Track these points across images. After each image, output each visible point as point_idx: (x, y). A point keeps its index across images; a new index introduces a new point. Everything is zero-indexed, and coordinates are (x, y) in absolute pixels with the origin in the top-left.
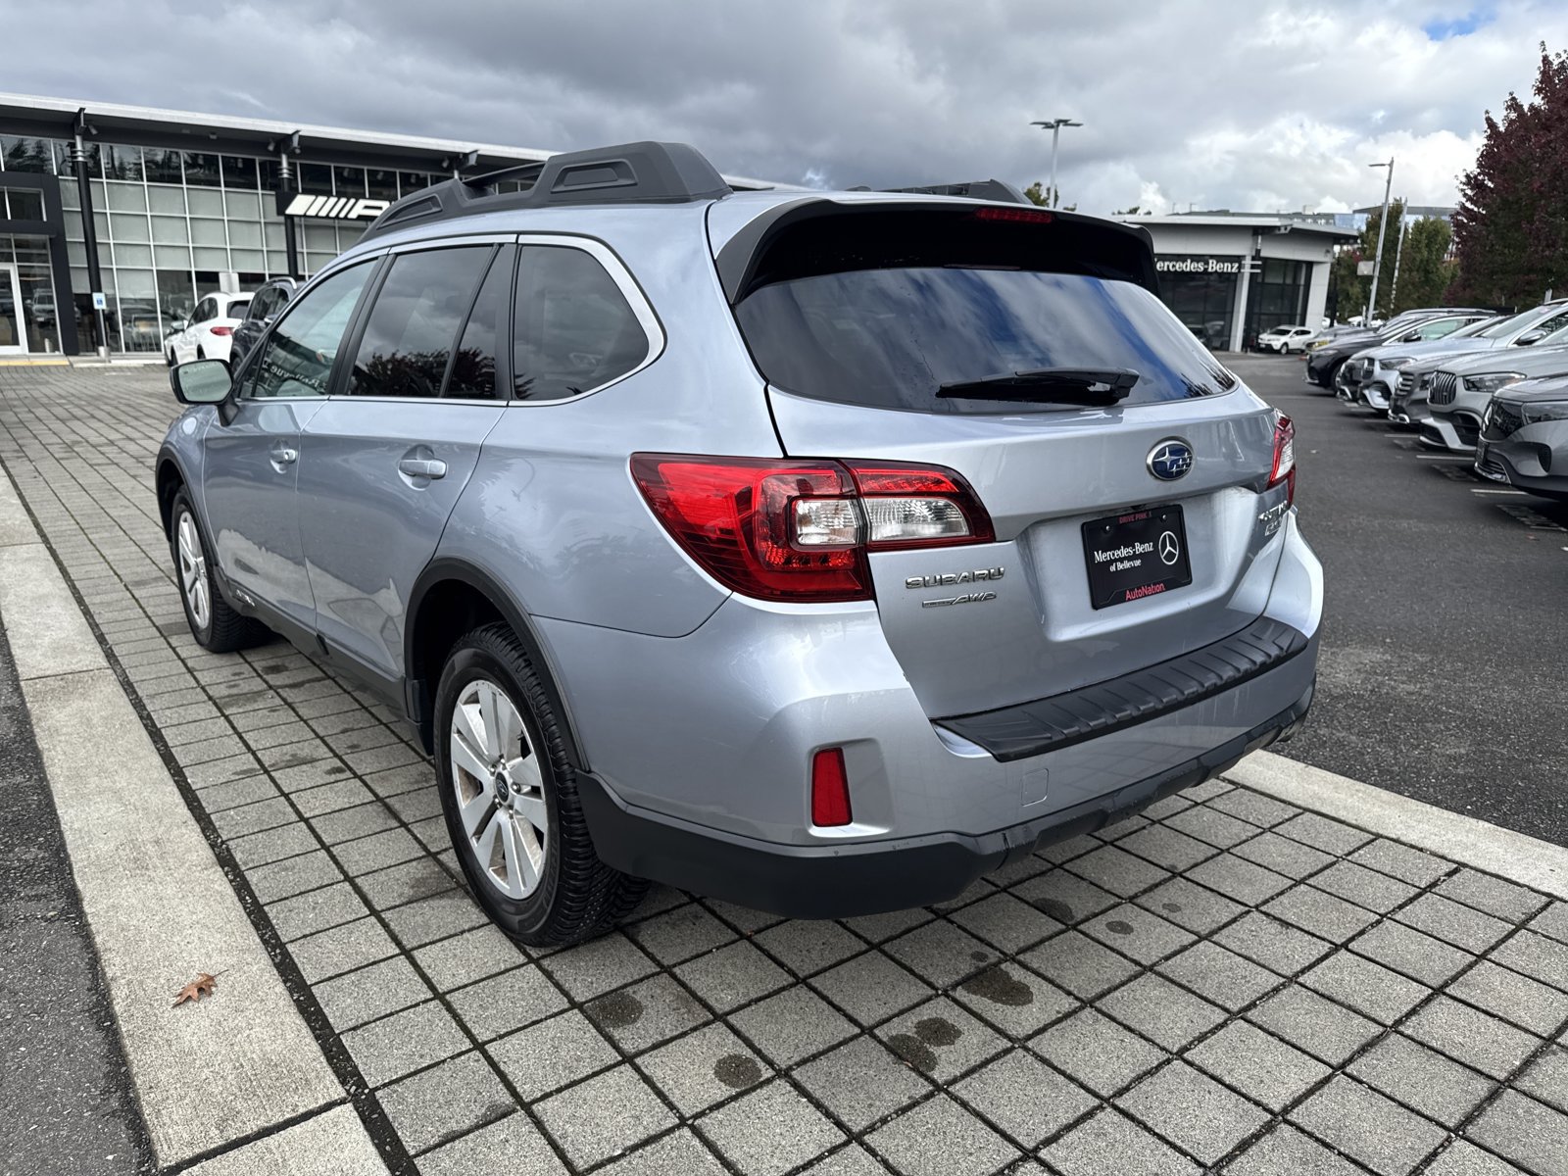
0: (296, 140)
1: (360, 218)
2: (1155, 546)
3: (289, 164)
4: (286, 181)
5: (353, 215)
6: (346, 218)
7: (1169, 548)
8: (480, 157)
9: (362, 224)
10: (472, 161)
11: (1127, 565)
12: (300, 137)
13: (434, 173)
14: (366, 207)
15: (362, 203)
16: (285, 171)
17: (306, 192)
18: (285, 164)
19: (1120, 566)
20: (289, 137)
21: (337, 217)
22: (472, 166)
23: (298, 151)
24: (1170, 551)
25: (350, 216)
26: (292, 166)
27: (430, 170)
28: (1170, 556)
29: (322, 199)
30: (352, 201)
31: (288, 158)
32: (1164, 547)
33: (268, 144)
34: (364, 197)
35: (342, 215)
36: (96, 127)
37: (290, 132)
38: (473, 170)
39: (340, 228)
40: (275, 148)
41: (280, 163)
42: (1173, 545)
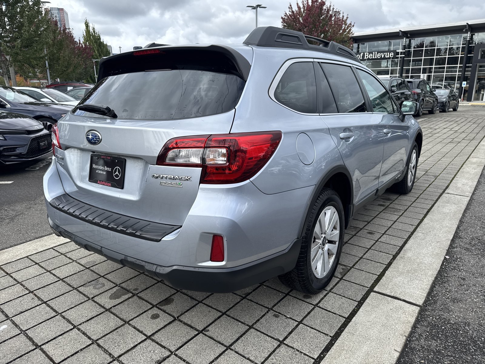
2: (112, 170)
7: (117, 173)
11: (101, 172)
19: (99, 172)
24: (117, 174)
28: (117, 176)
32: (115, 172)
42: (119, 172)
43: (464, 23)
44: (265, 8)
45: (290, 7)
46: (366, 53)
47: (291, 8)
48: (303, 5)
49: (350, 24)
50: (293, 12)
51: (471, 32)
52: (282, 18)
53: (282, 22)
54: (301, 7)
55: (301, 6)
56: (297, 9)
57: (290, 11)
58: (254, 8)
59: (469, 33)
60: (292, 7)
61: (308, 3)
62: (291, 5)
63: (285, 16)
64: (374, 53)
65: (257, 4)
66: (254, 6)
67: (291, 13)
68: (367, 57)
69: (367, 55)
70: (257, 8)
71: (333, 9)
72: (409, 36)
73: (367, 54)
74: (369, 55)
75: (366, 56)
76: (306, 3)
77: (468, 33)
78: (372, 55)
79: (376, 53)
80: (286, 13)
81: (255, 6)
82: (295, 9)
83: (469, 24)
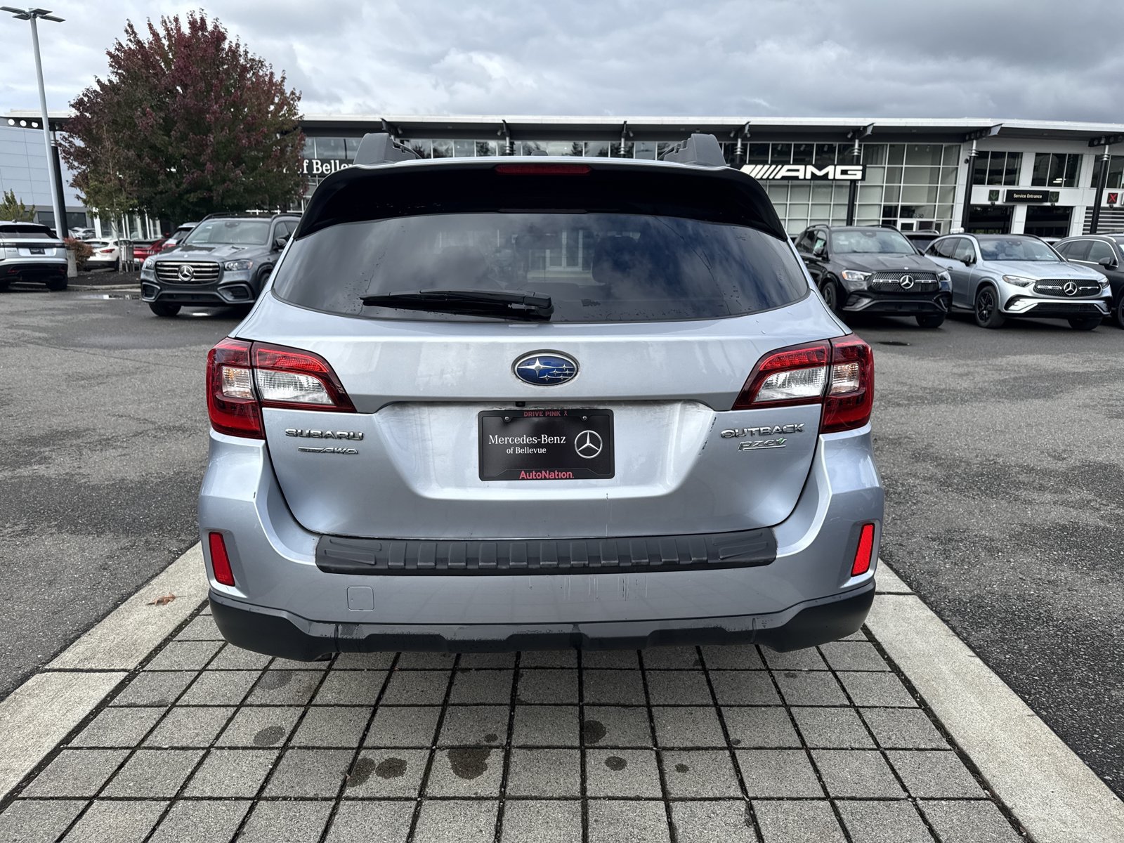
0: (747, 128)
1: (784, 178)
3: (742, 145)
4: (738, 156)
5: (778, 177)
6: (773, 179)
8: (875, 128)
9: (785, 182)
10: (869, 131)
12: (750, 126)
13: (840, 143)
14: (789, 170)
15: (786, 167)
16: (739, 150)
17: (751, 163)
18: (739, 145)
20: (743, 127)
21: (768, 178)
22: (869, 135)
23: (749, 136)
25: (776, 177)
26: (744, 146)
27: (838, 141)
29: (759, 167)
30: (780, 166)
31: (742, 141)
33: (730, 133)
34: (788, 163)
35: (771, 177)
36: (633, 132)
37: (744, 123)
38: (870, 138)
39: (770, 186)
40: (735, 135)
41: (736, 145)
43: (497, 119)
44: (60, 20)
45: (131, 30)
46: (314, 162)
47: (133, 32)
48: (167, 29)
49: (293, 93)
50: (139, 43)
51: (511, 138)
52: (109, 53)
53: (111, 65)
54: (161, 36)
55: (162, 33)
56: (151, 37)
57: (130, 40)
58: (23, 15)
59: (508, 139)
60: (136, 30)
61: (178, 29)
62: (131, 26)
63: (118, 50)
64: (332, 162)
65: (35, 8)
66: (24, 12)
67: (133, 47)
68: (318, 169)
69: (319, 166)
70: (35, 17)
71: (246, 53)
72: (400, 132)
73: (317, 163)
74: (322, 166)
75: (315, 166)
76: (173, 27)
77: (505, 139)
78: (329, 167)
79: (337, 162)
80: (120, 44)
81: (27, 11)
82: (145, 37)
83: (507, 122)
